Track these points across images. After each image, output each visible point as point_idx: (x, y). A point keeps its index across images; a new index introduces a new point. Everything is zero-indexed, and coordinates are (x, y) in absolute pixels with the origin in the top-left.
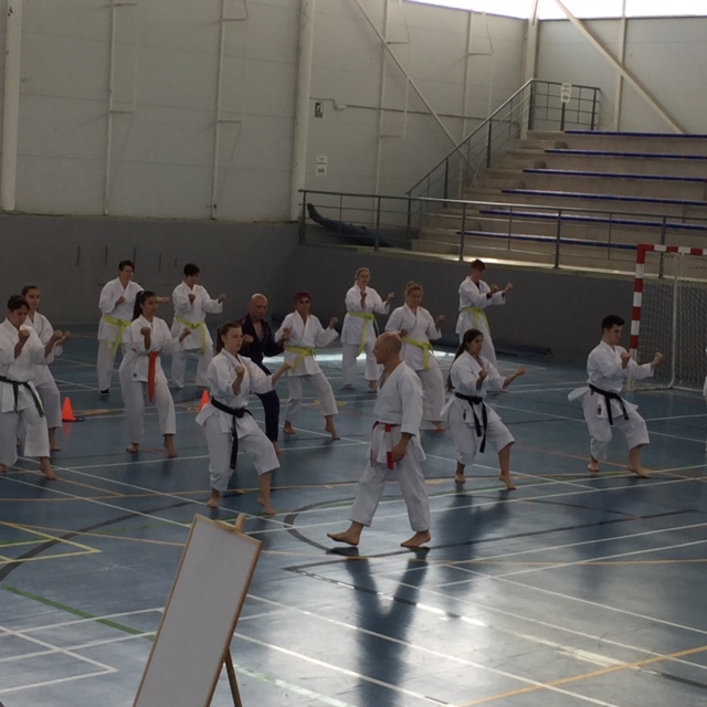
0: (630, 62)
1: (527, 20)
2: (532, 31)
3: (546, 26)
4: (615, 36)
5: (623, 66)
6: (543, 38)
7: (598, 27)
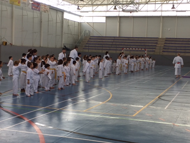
0: (94, 28)
2: (80, 24)
4: (92, 24)
7: (89, 23)
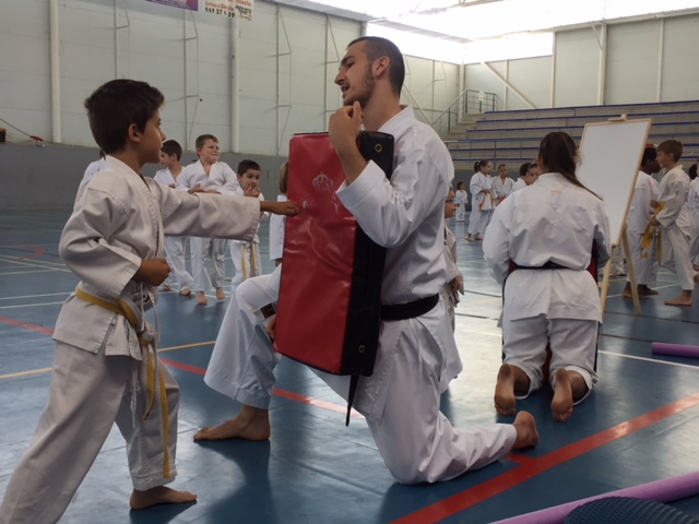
0: (510, 80)
1: (458, 66)
2: (462, 69)
3: (468, 67)
4: (503, 68)
5: (507, 82)
6: (467, 73)
7: (494, 65)
